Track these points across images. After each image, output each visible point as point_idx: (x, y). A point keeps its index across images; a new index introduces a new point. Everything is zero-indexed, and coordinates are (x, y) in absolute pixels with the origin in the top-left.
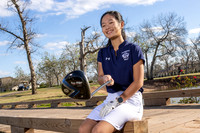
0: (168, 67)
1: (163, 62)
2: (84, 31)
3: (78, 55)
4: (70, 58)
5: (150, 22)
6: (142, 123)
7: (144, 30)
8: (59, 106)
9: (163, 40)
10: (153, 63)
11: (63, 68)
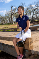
0: (37, 17)
1: (36, 16)
2: (12, 7)
3: (10, 14)
4: (8, 15)
5: (32, 4)
6: (31, 39)
7: (30, 6)
8: (6, 31)
9: (35, 9)
10: (33, 16)
11: (6, 19)
